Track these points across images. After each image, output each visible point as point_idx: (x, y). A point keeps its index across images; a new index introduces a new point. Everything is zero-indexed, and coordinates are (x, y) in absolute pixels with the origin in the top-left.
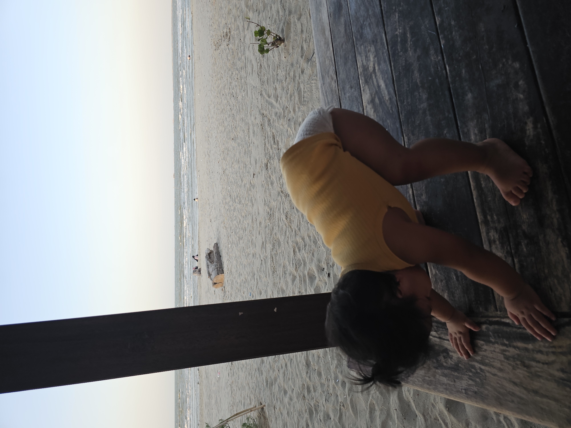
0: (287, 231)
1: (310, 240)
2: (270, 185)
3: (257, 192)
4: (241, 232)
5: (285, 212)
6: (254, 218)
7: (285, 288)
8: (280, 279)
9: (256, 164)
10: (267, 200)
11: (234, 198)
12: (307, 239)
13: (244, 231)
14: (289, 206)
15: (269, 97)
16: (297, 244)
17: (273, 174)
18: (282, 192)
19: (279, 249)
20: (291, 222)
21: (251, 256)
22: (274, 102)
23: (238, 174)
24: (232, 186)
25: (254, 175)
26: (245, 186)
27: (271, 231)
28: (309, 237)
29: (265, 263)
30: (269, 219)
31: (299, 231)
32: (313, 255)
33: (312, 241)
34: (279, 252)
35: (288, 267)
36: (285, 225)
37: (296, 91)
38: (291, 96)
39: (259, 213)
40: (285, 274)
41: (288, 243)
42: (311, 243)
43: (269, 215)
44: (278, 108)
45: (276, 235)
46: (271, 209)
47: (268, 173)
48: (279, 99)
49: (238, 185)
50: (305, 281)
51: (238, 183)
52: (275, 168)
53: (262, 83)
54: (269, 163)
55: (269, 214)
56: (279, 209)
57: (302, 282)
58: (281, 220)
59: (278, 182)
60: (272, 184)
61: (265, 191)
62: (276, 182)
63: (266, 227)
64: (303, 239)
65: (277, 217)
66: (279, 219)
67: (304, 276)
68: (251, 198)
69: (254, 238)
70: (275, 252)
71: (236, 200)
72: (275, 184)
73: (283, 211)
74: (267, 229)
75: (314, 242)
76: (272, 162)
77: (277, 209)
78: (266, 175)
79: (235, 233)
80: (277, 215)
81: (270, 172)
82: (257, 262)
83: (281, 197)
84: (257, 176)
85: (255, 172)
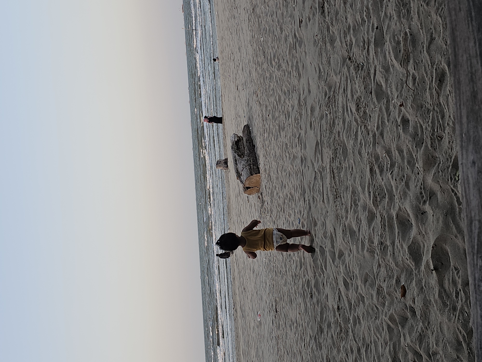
0: (359, 133)
1: (403, 158)
2: (328, 44)
3: (306, 53)
4: (282, 117)
5: (355, 97)
6: (302, 99)
7: (355, 228)
8: (347, 212)
9: (304, 3)
10: (324, 69)
11: (269, 58)
12: (396, 154)
13: (286, 117)
14: (363, 88)
16: (377, 158)
17: (334, 23)
18: (350, 59)
19: (345, 160)
20: (365, 117)
21: (299, 161)
23: (274, 16)
24: (265, 37)
25: (301, 22)
26: (286, 40)
27: (330, 126)
28: (400, 151)
29: (322, 178)
30: (328, 106)
31: (380, 137)
32: (407, 185)
33: (406, 161)
34: (344, 165)
35: (361, 196)
36: (356, 120)
39: (309, 92)
40: (356, 205)
41: (360, 153)
42: (404, 163)
43: (327, 99)
45: (339, 135)
46: (330, 88)
47: (324, 21)
49: (276, 36)
50: (391, 227)
51: (276, 33)
52: (337, 13)
54: (326, 3)
55: (327, 97)
56: (344, 90)
57: (387, 229)
58: (347, 110)
59: (343, 39)
60: (332, 41)
61: (320, 54)
62: (338, 40)
63: (322, 118)
64: (389, 152)
65: (340, 105)
66: (345, 108)
67: (390, 218)
68: (297, 62)
69: (303, 132)
70: (337, 164)
71: (273, 63)
72: (338, 43)
73: (352, 96)
74: (323, 122)
75: (409, 162)
77: (341, 91)
78: (321, 25)
79: (273, 117)
80: (340, 99)
81: (328, 19)
82: (309, 175)
83: (349, 68)
84: (307, 24)
85: (303, 18)
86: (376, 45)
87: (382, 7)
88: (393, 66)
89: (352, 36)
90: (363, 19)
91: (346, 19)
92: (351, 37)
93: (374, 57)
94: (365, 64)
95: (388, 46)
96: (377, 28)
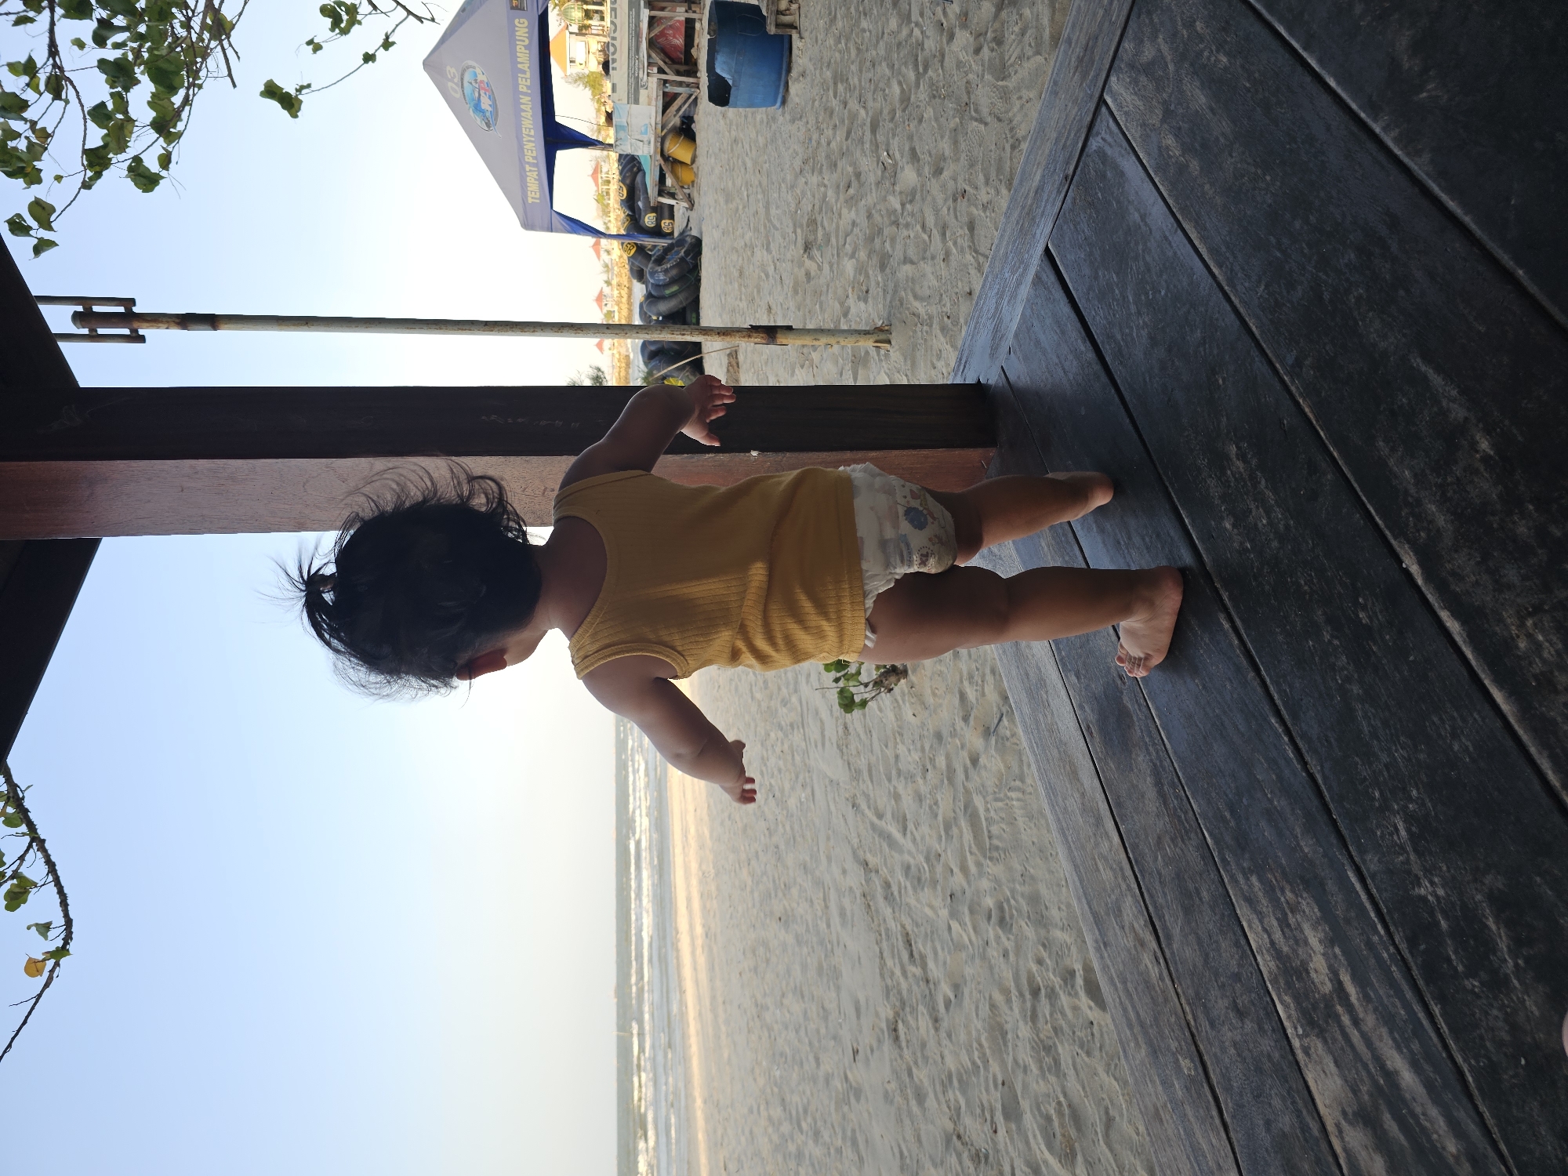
2: (913, 1103)
3: (870, 1113)
9: (858, 1017)
10: (909, 1151)
15: (880, 816)
17: (920, 1063)
18: (959, 1137)
22: (897, 835)
23: (802, 1033)
24: (785, 1069)
25: (855, 1052)
26: (828, 1083)
37: (960, 814)
38: (948, 827)
44: (909, 853)
47: (901, 1057)
48: (911, 826)
51: (806, 1066)
52: (923, 1045)
53: (856, 775)
54: (900, 1022)
59: (941, 1096)
60: (920, 1098)
61: (900, 1121)
62: (931, 1095)
68: (854, 1131)
71: (804, 1124)
72: (931, 1102)
76: (912, 1022)
78: (894, 1063)
81: (906, 1053)
83: (959, 1157)
84: (867, 1060)
85: (858, 1044)
86: (1007, 1116)
87: (1005, 1044)
88: (1045, 1162)
89: (958, 1093)
90: (974, 1063)
91: (943, 1058)
92: (955, 1095)
93: (1007, 1139)
94: (990, 1152)
95: (1029, 1121)
96: (1003, 1084)
